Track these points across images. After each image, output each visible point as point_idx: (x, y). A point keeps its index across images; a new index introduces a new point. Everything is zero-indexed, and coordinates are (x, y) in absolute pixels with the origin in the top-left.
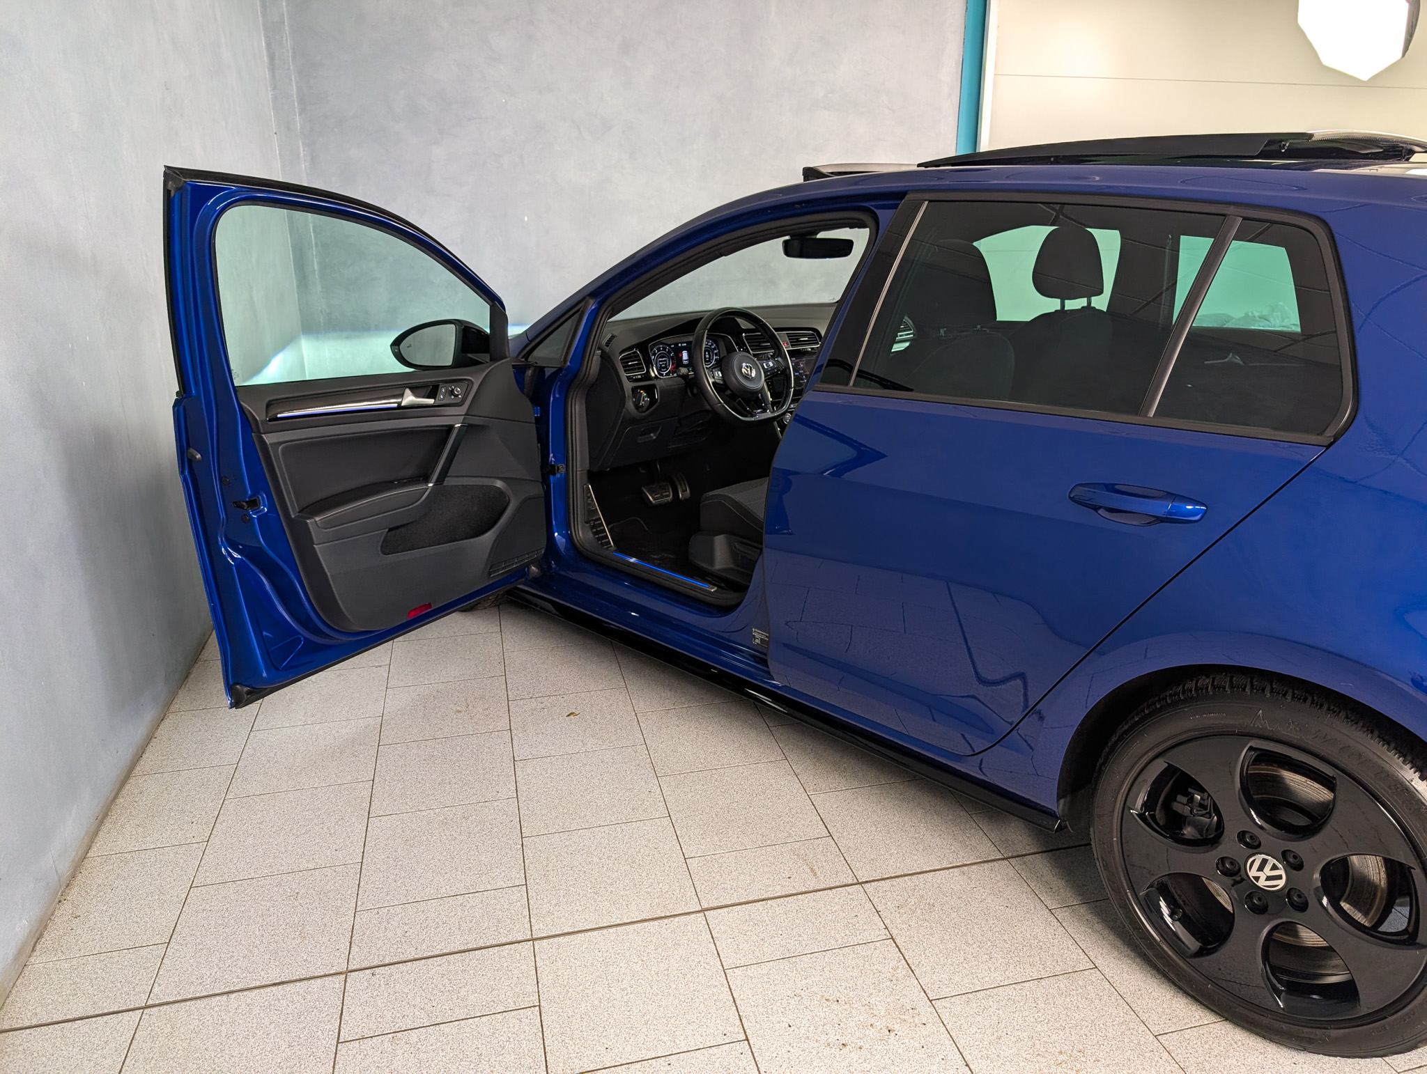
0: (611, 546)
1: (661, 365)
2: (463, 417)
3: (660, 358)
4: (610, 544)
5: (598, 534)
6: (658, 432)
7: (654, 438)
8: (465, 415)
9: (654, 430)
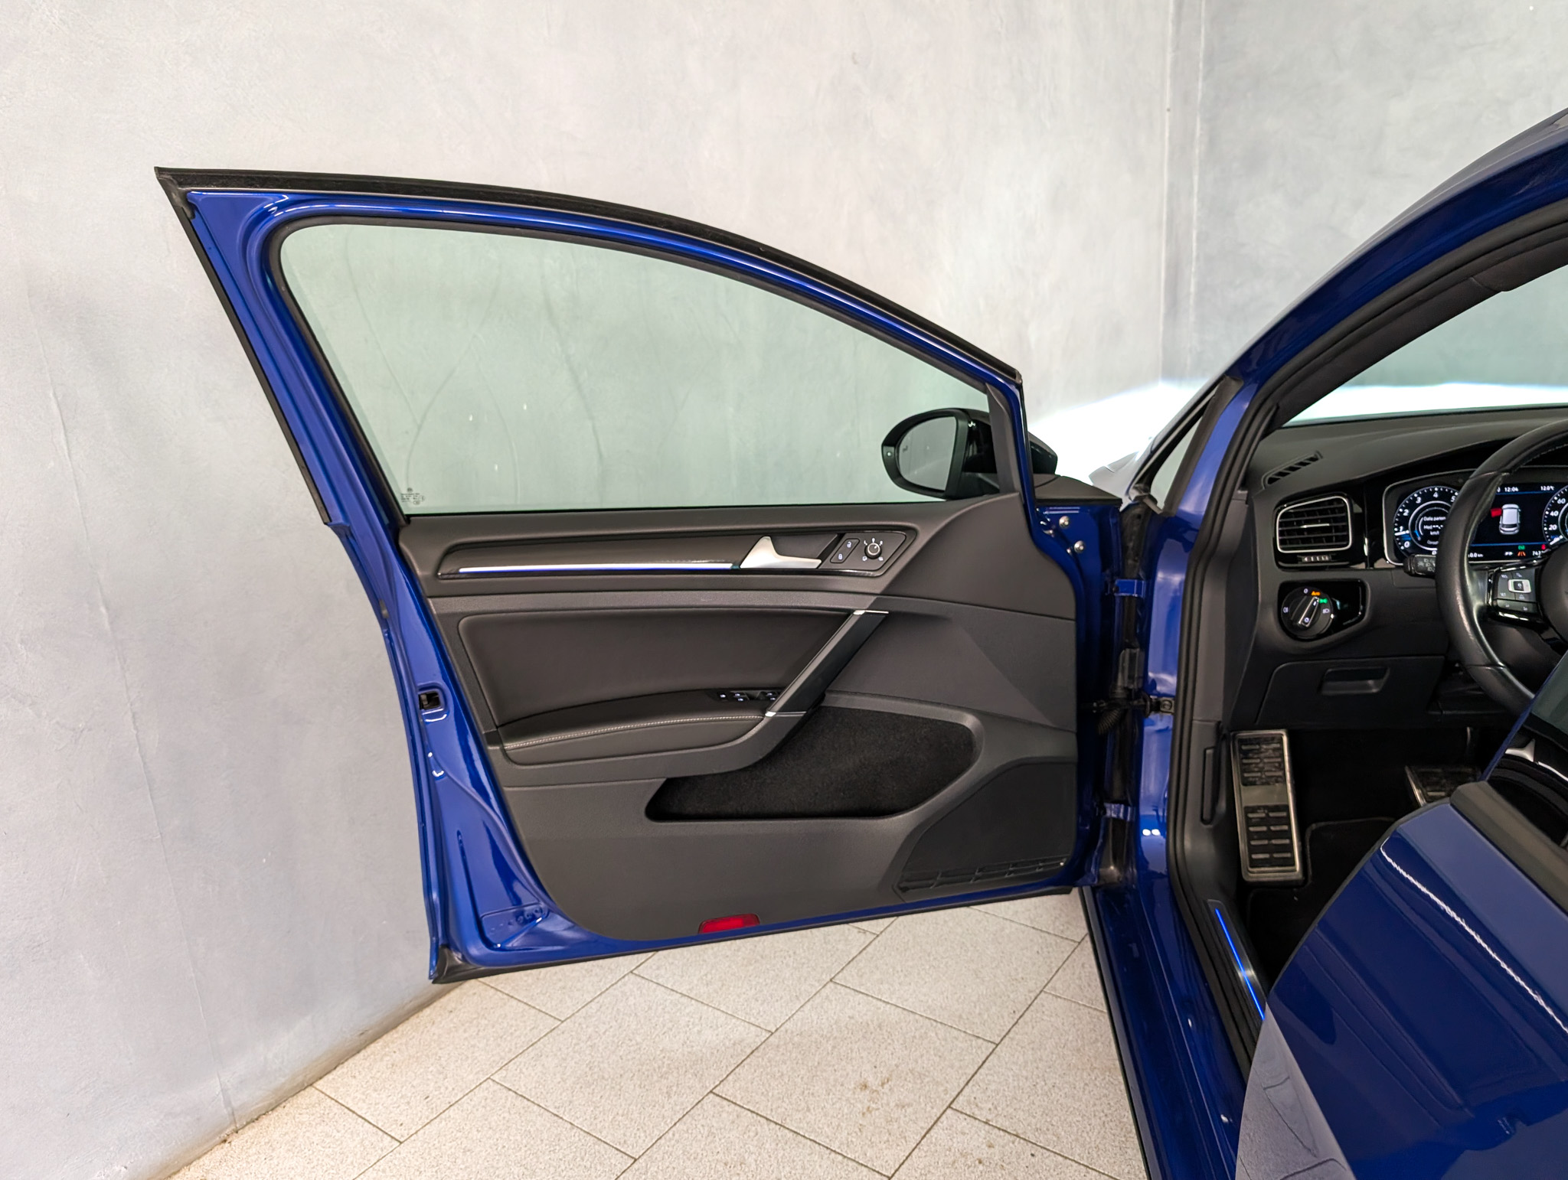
0: (1295, 870)
1: (1427, 532)
2: (873, 598)
3: (1427, 515)
4: (1293, 864)
5: (1270, 839)
6: (1385, 678)
7: (1374, 690)
8: (881, 594)
9: (1375, 675)
